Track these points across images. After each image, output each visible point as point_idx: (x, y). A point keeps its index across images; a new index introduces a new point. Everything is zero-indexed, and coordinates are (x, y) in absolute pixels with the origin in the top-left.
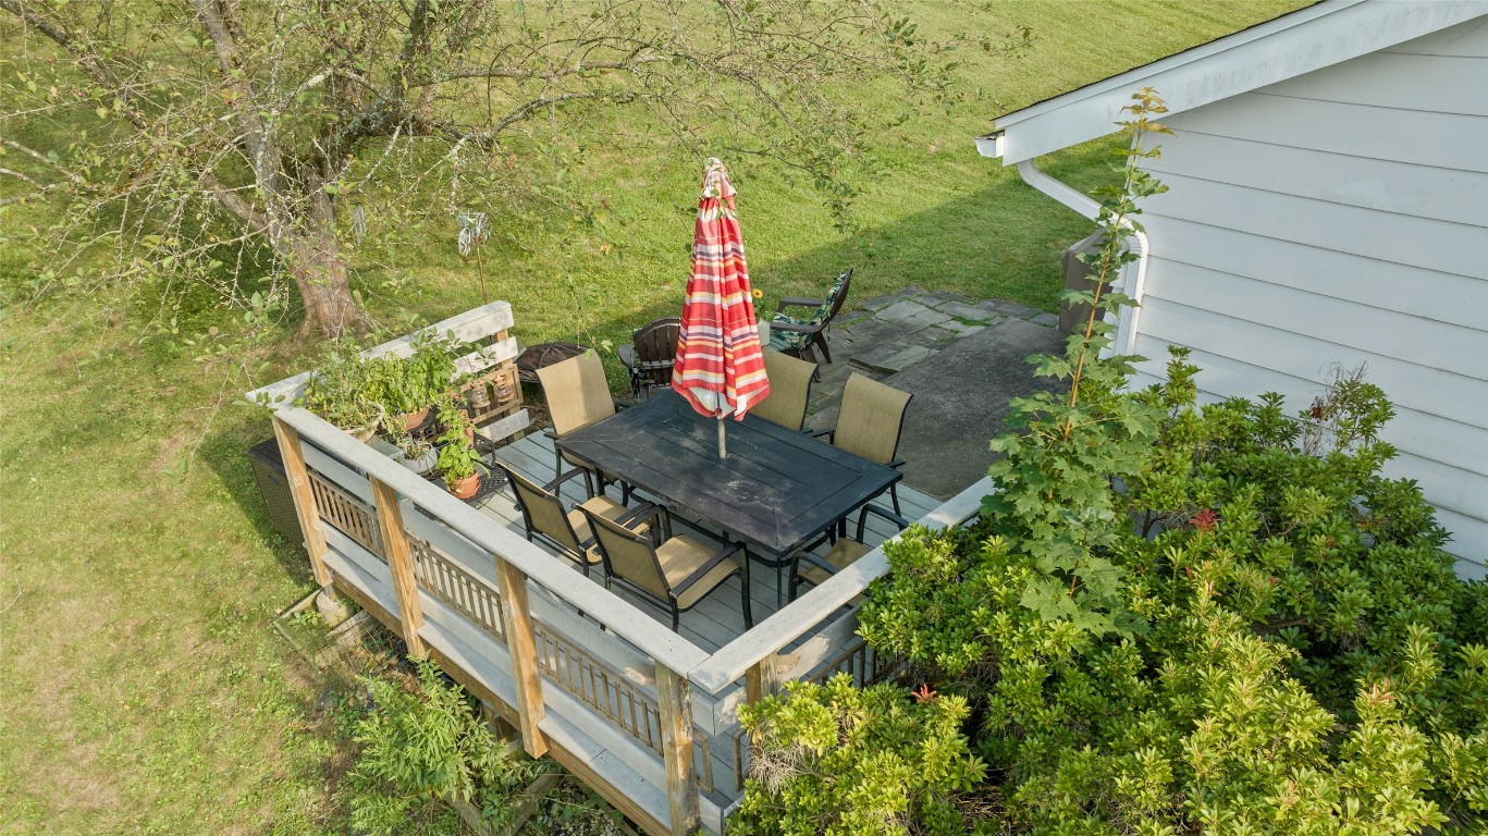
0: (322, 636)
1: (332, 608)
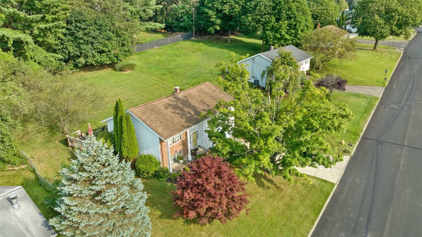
0: (69, 149)
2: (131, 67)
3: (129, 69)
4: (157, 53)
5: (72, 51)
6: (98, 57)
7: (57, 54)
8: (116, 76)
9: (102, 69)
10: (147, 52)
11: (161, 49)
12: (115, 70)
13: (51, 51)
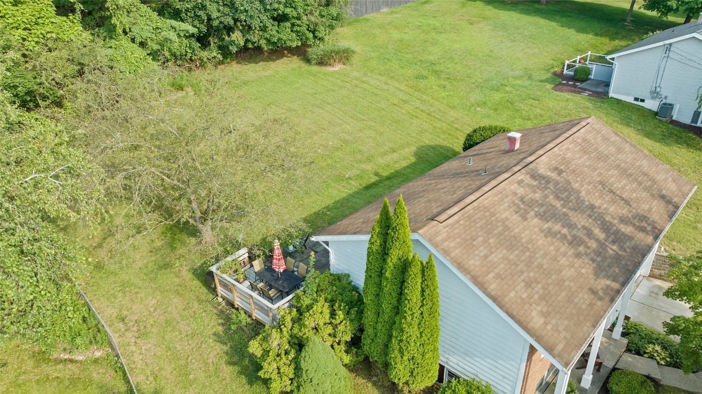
0: (219, 304)
1: (220, 300)
2: (344, 56)
3: (339, 62)
4: (390, 23)
5: (215, 15)
6: (273, 30)
7: (182, 21)
8: (313, 78)
9: (278, 58)
10: (367, 20)
11: (396, 13)
12: (308, 61)
13: (169, 13)
